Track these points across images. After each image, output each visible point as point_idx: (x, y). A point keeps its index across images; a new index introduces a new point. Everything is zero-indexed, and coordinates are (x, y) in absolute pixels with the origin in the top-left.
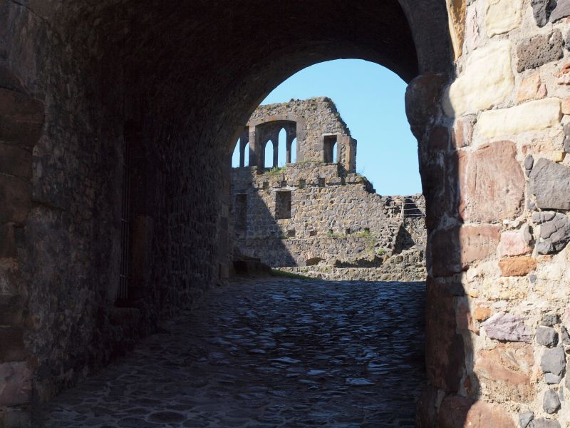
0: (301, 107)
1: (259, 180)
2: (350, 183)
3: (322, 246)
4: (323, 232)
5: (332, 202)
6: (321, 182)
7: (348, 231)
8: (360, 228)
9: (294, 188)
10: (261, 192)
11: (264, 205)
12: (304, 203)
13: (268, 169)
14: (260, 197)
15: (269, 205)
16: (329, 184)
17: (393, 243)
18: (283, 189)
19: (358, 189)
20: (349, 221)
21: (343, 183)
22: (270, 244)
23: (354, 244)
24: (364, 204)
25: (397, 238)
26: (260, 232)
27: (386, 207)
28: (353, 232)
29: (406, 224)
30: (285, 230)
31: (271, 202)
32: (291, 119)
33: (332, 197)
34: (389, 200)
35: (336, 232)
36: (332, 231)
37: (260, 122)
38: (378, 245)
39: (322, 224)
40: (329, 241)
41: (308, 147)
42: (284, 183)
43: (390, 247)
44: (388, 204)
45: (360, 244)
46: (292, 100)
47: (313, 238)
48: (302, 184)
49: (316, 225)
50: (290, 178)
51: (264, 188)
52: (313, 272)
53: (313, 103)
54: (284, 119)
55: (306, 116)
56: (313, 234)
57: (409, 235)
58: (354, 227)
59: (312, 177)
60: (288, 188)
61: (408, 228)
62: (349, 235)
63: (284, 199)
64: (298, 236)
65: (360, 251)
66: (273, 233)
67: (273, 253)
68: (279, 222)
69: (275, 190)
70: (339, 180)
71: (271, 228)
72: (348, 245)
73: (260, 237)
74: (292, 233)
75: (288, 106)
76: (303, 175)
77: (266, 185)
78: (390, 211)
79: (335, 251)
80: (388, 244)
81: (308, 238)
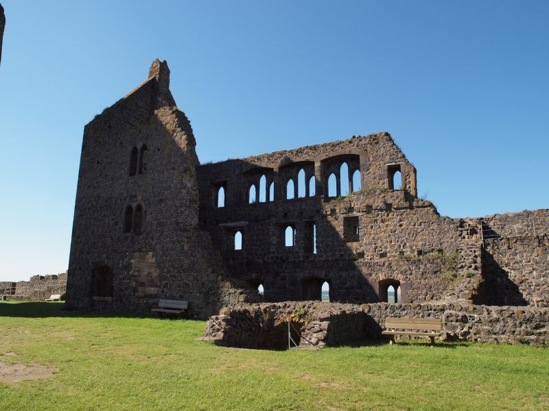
0: (363, 142)
1: (327, 208)
2: (418, 207)
3: (394, 268)
4: (392, 255)
5: (401, 226)
6: (388, 207)
7: (420, 253)
8: (433, 250)
9: (361, 214)
10: (330, 218)
11: (333, 228)
12: (372, 227)
13: (333, 198)
14: (328, 222)
15: (337, 229)
16: (396, 209)
17: (479, 264)
18: (350, 215)
19: (428, 212)
20: (421, 243)
21: (411, 207)
22: (341, 265)
23: (428, 266)
24: (435, 226)
25: (482, 258)
26: (329, 254)
27: (459, 229)
28: (426, 253)
29: (486, 245)
30: (355, 252)
31: (340, 228)
32: (354, 153)
33: (401, 221)
34: (462, 223)
35: (408, 253)
36: (402, 253)
37: (324, 157)
38: (462, 267)
39: (392, 246)
40: (401, 263)
41: (372, 177)
42: (351, 209)
43: (476, 268)
44: (461, 226)
45: (435, 265)
46: (354, 137)
47: (383, 260)
48: (369, 209)
49: (386, 248)
50: (356, 205)
51: (331, 215)
53: (374, 139)
54: (347, 153)
55: (369, 150)
56: (383, 255)
57: (491, 257)
58: (427, 248)
59: (378, 203)
60: (355, 214)
61: (489, 249)
62: (421, 257)
63: (352, 224)
64: (367, 258)
65: (436, 272)
66: (341, 255)
67: (344, 274)
68: (349, 244)
69: (342, 216)
70: (407, 204)
71: (340, 251)
72: (422, 266)
73: (330, 258)
74: (361, 255)
75: (350, 142)
76: (369, 201)
77: (333, 211)
78: (464, 233)
79: (409, 272)
80: (473, 266)
81: (377, 260)
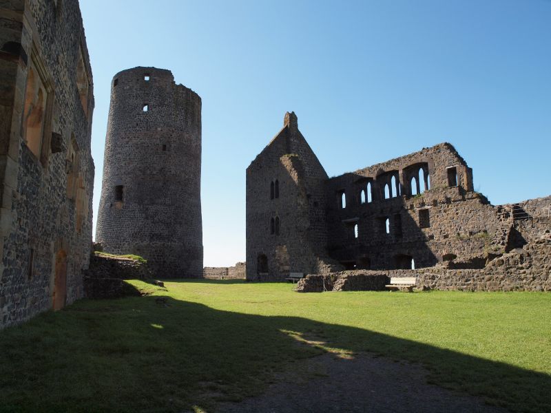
0: (430, 152)
1: (408, 204)
2: (468, 199)
3: (453, 245)
4: (452, 235)
5: (457, 214)
6: (448, 201)
7: (471, 233)
8: (480, 231)
9: (430, 207)
10: (410, 212)
11: (412, 219)
12: (438, 216)
13: (413, 196)
14: (409, 215)
15: (415, 219)
16: (454, 201)
17: (506, 241)
18: (423, 208)
19: (475, 202)
20: (471, 226)
21: (464, 199)
22: (418, 246)
23: (476, 243)
24: (481, 213)
25: (509, 236)
26: (411, 238)
27: (498, 214)
28: (475, 234)
29: (516, 225)
30: (427, 235)
31: (417, 219)
32: (424, 161)
33: (457, 210)
34: (500, 208)
35: (462, 234)
36: (459, 234)
37: (405, 167)
38: (494, 243)
39: (451, 230)
40: (457, 242)
41: (437, 178)
42: (423, 204)
43: (503, 244)
44: (499, 211)
45: (480, 243)
46: (424, 149)
47: (447, 239)
48: (435, 203)
49: (448, 231)
50: (427, 200)
51: (410, 209)
52: (428, 274)
53: (437, 148)
54: (420, 161)
55: (434, 158)
56: (446, 237)
57: (520, 234)
58: (475, 230)
59: (441, 198)
60: (426, 207)
61: (518, 228)
62: (472, 237)
63: (424, 214)
64: (436, 239)
65: (481, 248)
66: (419, 238)
67: (420, 251)
68: (423, 230)
69: (418, 209)
70: (460, 197)
71: (418, 235)
72: (471, 244)
73: (411, 241)
74: (432, 237)
75: (421, 153)
76: (436, 197)
77: (412, 206)
78: (502, 217)
79: (462, 249)
80: (501, 242)
81: (443, 240)
